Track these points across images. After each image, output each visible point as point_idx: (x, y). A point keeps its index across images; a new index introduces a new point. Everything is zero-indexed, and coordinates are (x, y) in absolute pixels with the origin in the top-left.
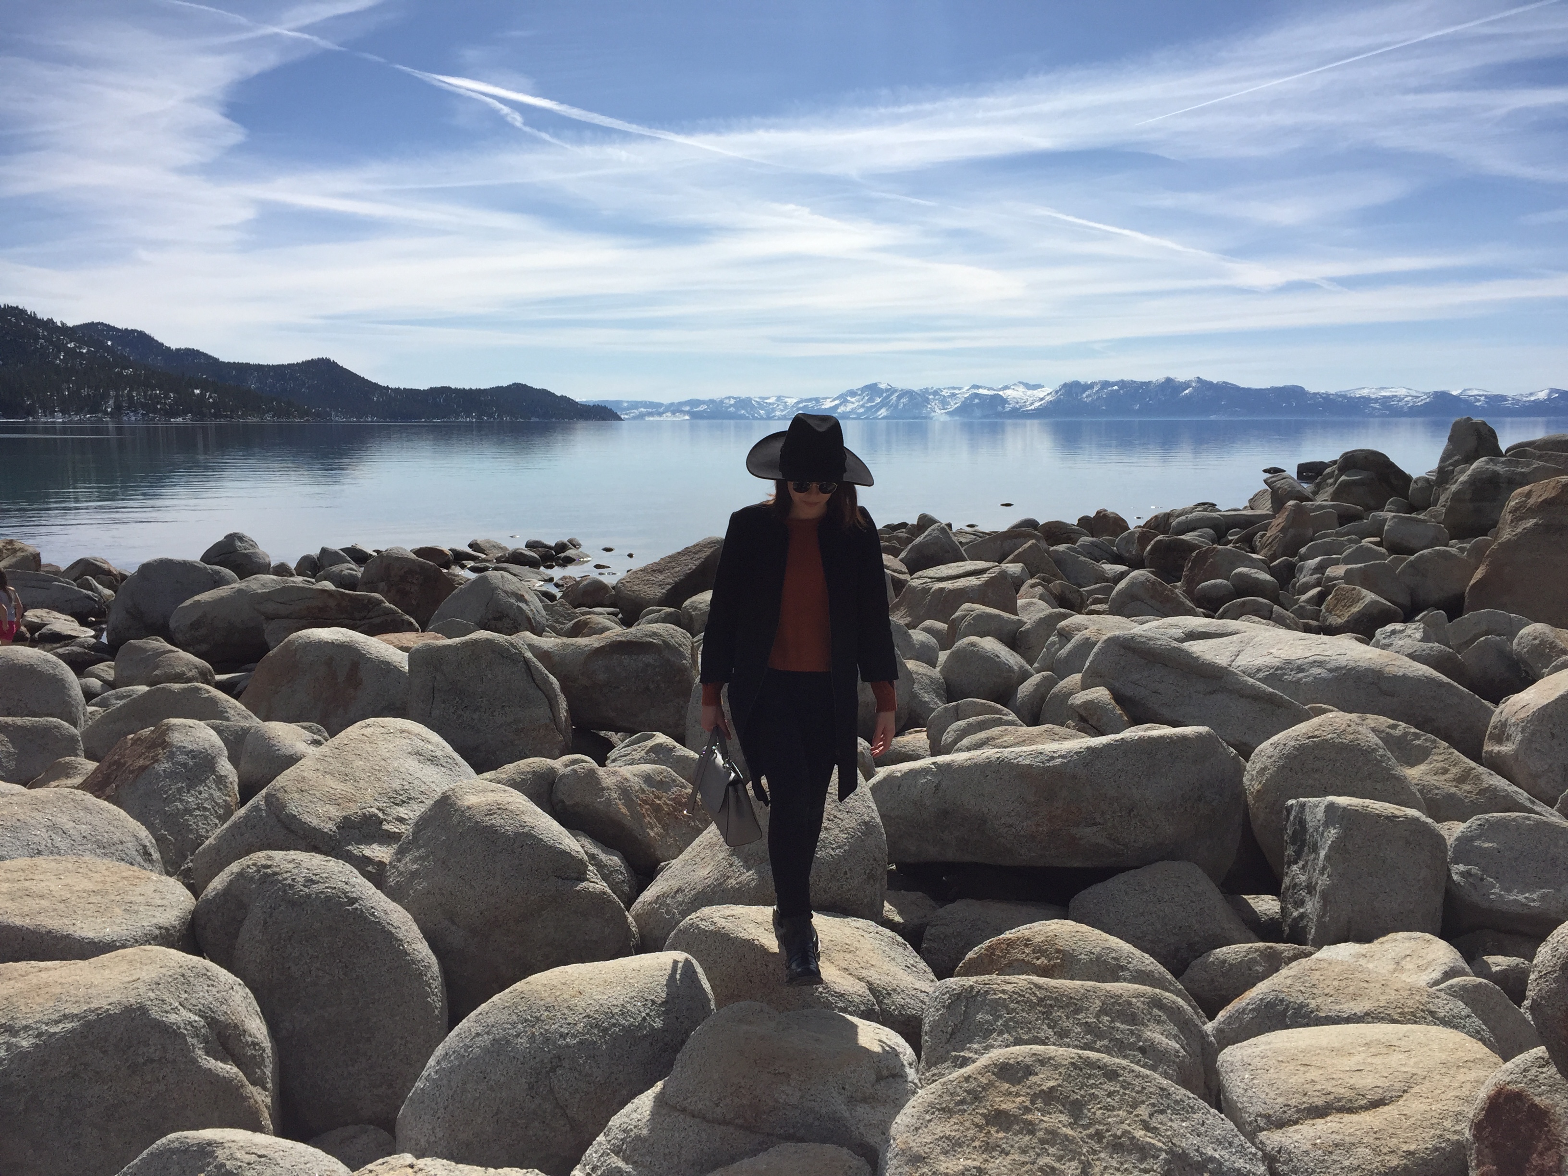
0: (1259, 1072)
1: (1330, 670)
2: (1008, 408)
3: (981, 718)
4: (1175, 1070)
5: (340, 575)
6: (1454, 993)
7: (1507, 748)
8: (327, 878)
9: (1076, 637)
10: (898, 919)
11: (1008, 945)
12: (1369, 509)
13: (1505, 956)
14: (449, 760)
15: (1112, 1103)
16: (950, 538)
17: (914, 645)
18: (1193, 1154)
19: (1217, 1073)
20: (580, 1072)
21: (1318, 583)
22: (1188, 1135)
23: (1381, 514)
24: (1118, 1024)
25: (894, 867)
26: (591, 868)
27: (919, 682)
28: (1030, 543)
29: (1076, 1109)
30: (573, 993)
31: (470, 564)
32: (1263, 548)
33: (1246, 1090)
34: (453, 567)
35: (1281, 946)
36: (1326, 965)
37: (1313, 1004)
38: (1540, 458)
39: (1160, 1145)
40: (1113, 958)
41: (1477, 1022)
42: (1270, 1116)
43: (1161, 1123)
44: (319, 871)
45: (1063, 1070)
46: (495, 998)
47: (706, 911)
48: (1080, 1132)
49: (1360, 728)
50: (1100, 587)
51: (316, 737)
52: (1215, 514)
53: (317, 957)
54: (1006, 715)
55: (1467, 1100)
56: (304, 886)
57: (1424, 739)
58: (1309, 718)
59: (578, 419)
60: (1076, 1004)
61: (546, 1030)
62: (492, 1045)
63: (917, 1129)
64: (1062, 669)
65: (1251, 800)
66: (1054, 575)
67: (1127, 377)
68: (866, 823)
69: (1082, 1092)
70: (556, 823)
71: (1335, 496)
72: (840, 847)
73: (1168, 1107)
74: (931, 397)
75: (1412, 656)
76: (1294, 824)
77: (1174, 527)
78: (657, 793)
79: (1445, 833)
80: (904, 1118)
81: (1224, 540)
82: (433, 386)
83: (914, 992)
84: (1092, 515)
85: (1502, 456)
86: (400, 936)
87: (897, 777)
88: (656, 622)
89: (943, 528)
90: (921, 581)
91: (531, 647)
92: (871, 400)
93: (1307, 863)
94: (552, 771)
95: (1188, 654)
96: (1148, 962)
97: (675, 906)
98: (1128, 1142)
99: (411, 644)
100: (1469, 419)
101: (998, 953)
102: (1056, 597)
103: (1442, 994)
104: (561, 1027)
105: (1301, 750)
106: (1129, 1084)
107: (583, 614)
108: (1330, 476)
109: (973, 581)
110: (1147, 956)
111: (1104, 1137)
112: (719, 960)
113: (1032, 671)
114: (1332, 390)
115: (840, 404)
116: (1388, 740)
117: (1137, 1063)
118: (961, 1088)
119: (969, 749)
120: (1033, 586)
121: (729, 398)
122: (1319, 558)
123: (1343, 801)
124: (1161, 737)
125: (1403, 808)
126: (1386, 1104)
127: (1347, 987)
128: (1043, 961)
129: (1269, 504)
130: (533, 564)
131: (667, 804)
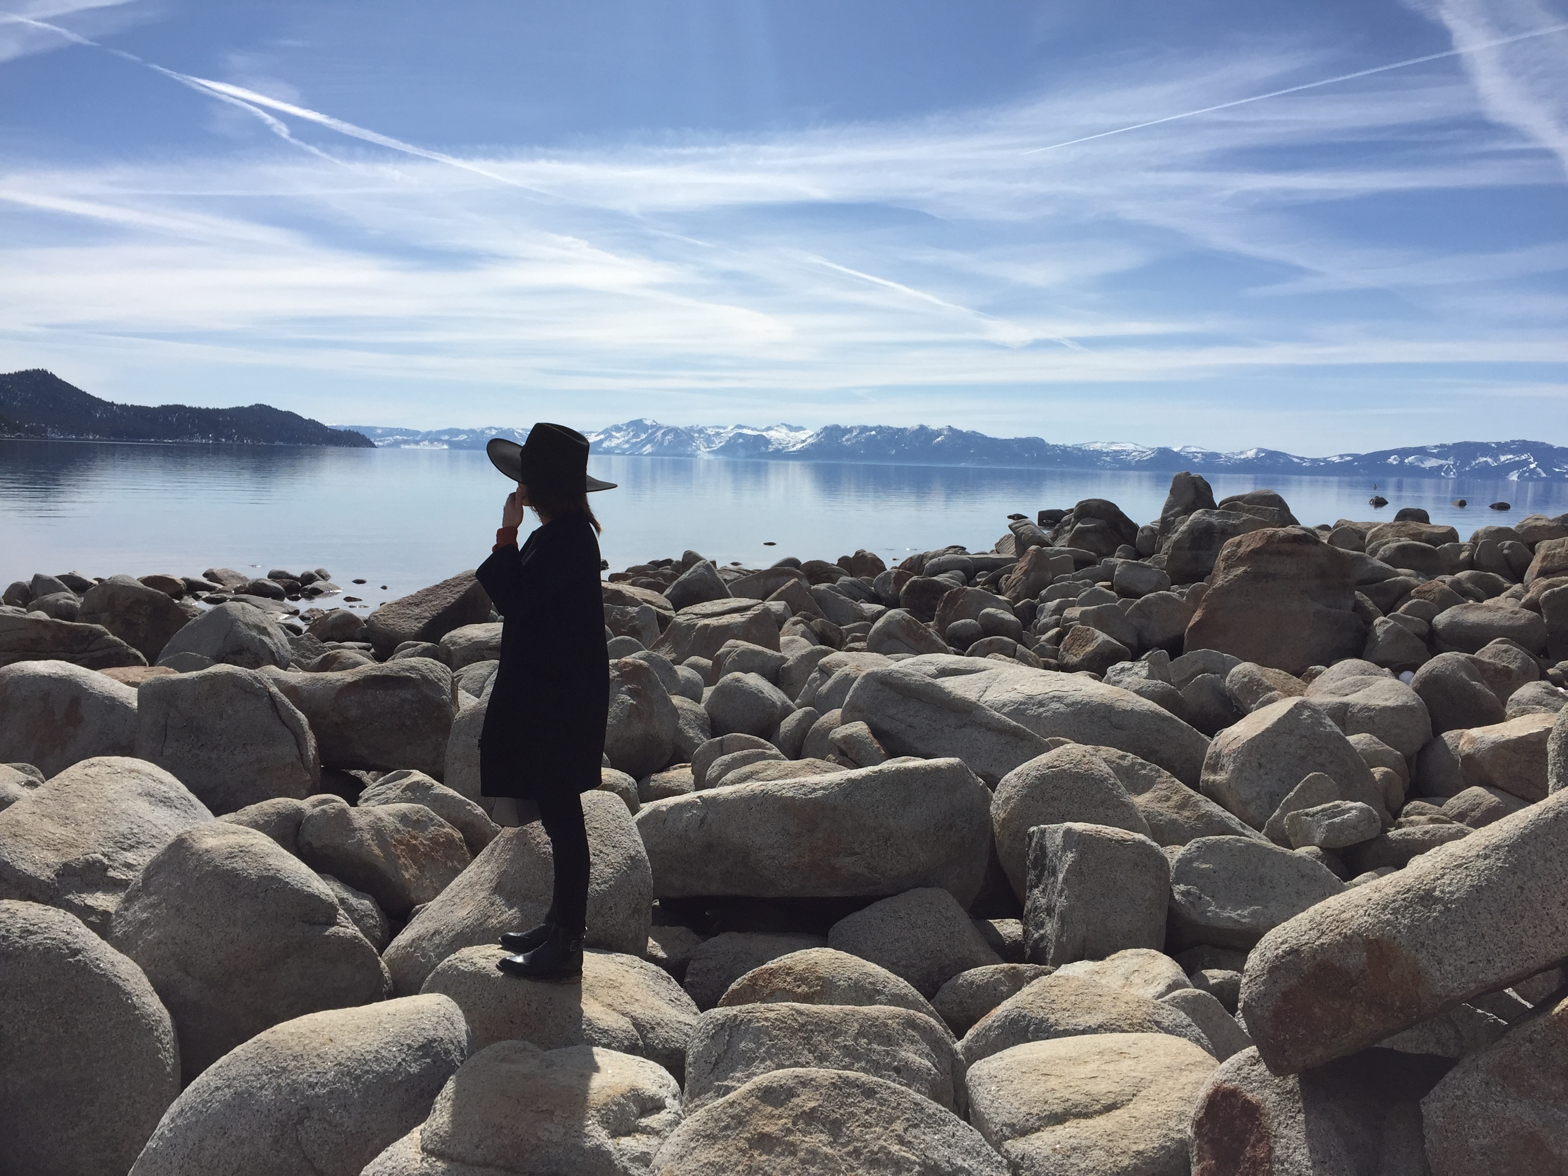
0: (1005, 1083)
1: (1067, 705)
2: (771, 448)
3: (745, 752)
4: (927, 1088)
5: (56, 605)
6: (1178, 1004)
7: (1221, 777)
8: (46, 928)
9: (836, 673)
10: (661, 954)
11: (770, 974)
12: (1102, 555)
13: (1221, 969)
14: (184, 802)
15: (870, 1120)
16: (715, 575)
17: (679, 681)
18: (944, 1165)
19: (966, 1088)
20: (330, 1123)
21: (1057, 624)
22: (940, 1147)
23: (1112, 559)
24: (875, 1046)
25: (657, 903)
26: (341, 911)
27: (685, 718)
28: (792, 581)
29: (835, 1128)
30: (323, 1041)
31: (206, 594)
32: (1007, 591)
33: (993, 1102)
34: (186, 597)
35: (1022, 967)
36: (1063, 981)
37: (1052, 1019)
38: (1248, 511)
39: (914, 1158)
40: (869, 983)
41: (1197, 1030)
42: (1014, 1125)
43: (915, 1137)
44: (36, 921)
45: (823, 1091)
46: (237, 1049)
47: (466, 952)
48: (839, 1151)
49: (1094, 758)
50: (860, 625)
51: (31, 778)
52: (964, 557)
53: (35, 1014)
54: (769, 749)
55: (1189, 1101)
56: (20, 937)
57: (1150, 768)
58: (1049, 750)
59: (327, 445)
60: (835, 1028)
61: (293, 1081)
62: (234, 1099)
63: (681, 1157)
64: (822, 704)
65: (996, 828)
66: (815, 614)
67: (884, 424)
68: (632, 858)
69: (842, 1111)
70: (304, 865)
71: (1072, 542)
72: (605, 882)
73: (921, 1121)
74: (696, 435)
75: (1139, 692)
76: (1035, 850)
77: (927, 569)
78: (413, 833)
79: (1168, 856)
80: (669, 1147)
81: (973, 582)
82: (165, 403)
83: (678, 1025)
84: (851, 555)
85: (1216, 508)
86: (129, 989)
87: (663, 812)
88: (413, 656)
89: (708, 565)
90: (686, 618)
91: (277, 682)
92: (636, 436)
93: (1046, 886)
94: (299, 812)
95: (941, 689)
96: (900, 984)
97: (432, 949)
98: (884, 1158)
99: (139, 679)
100: (1188, 474)
101: (760, 983)
102: (816, 635)
103: (1166, 1006)
104: (310, 1076)
105: (1042, 779)
106: (886, 1100)
107: (332, 648)
108: (1068, 523)
109: (737, 618)
110: (901, 979)
111: (862, 1154)
112: (479, 1002)
113: (794, 706)
114: (1069, 443)
115: (605, 439)
116: (1118, 770)
117: (894, 1081)
118: (725, 1113)
119: (733, 783)
120: (795, 624)
121: (490, 428)
122: (1058, 600)
123: (1079, 826)
124: (916, 768)
125: (1132, 833)
126: (1118, 1108)
127: (1083, 1001)
128: (804, 989)
129: (1013, 548)
130: (277, 595)
131: (424, 845)
